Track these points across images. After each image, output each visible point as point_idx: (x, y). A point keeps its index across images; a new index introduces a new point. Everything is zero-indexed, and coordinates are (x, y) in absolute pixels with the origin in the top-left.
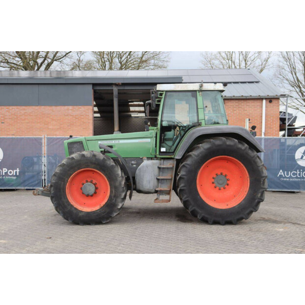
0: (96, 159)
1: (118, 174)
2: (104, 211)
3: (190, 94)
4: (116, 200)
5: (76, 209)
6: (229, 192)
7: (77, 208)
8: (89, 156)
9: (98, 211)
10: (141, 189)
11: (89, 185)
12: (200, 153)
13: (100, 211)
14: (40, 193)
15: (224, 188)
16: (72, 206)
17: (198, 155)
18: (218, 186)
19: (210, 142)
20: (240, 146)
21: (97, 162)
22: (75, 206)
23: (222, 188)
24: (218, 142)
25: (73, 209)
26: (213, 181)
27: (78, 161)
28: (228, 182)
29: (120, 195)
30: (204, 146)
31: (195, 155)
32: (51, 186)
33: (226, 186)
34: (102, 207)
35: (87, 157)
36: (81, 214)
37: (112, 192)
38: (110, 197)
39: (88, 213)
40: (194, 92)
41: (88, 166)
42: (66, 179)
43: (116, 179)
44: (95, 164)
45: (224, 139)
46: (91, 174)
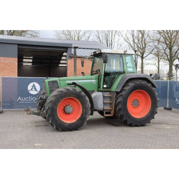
0: (76, 92)
1: (87, 101)
2: (79, 122)
3: (119, 55)
4: (86, 116)
5: (62, 122)
6: (139, 109)
9: (76, 123)
10: (96, 109)
11: (69, 107)
12: (130, 88)
13: (77, 123)
14: (32, 113)
15: (137, 107)
16: (60, 120)
17: (129, 89)
18: (135, 106)
19: (134, 82)
20: (148, 84)
21: (76, 94)
23: (136, 107)
24: (138, 82)
25: (61, 122)
26: (132, 103)
27: (66, 93)
28: (139, 104)
29: (88, 113)
30: (131, 84)
31: (127, 89)
32: (49, 108)
33: (138, 106)
34: (77, 121)
35: (70, 91)
36: (66, 125)
37: (84, 111)
38: (82, 114)
39: (70, 124)
40: (121, 55)
41: (70, 96)
42: (57, 104)
43: (87, 104)
44: (75, 94)
45: (141, 81)
46: (69, 101)
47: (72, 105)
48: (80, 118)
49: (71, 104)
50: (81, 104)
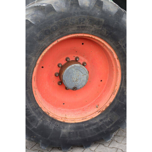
0: (103, 12)
2: (108, 119)
5: (53, 120)
7: (55, 117)
8: (87, 5)
9: (98, 120)
13: (101, 120)
16: (45, 115)
21: (103, 20)
22: (51, 115)
27: (63, 15)
35: (83, 8)
36: (64, 131)
42: (34, 59)
44: (98, 23)
46: (78, 45)
47: (86, 61)
48: (111, 104)
49: (83, 56)
50: (118, 58)
